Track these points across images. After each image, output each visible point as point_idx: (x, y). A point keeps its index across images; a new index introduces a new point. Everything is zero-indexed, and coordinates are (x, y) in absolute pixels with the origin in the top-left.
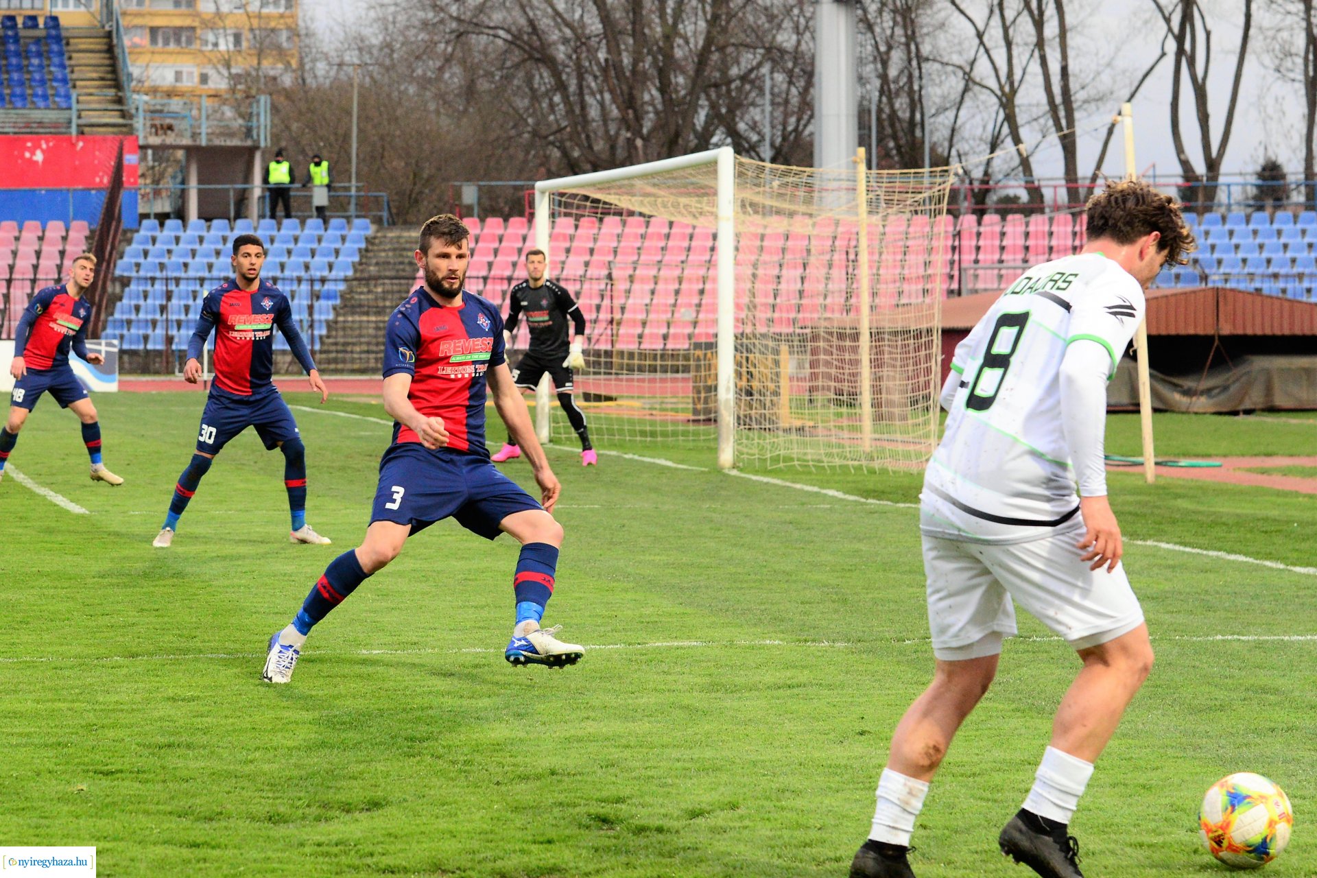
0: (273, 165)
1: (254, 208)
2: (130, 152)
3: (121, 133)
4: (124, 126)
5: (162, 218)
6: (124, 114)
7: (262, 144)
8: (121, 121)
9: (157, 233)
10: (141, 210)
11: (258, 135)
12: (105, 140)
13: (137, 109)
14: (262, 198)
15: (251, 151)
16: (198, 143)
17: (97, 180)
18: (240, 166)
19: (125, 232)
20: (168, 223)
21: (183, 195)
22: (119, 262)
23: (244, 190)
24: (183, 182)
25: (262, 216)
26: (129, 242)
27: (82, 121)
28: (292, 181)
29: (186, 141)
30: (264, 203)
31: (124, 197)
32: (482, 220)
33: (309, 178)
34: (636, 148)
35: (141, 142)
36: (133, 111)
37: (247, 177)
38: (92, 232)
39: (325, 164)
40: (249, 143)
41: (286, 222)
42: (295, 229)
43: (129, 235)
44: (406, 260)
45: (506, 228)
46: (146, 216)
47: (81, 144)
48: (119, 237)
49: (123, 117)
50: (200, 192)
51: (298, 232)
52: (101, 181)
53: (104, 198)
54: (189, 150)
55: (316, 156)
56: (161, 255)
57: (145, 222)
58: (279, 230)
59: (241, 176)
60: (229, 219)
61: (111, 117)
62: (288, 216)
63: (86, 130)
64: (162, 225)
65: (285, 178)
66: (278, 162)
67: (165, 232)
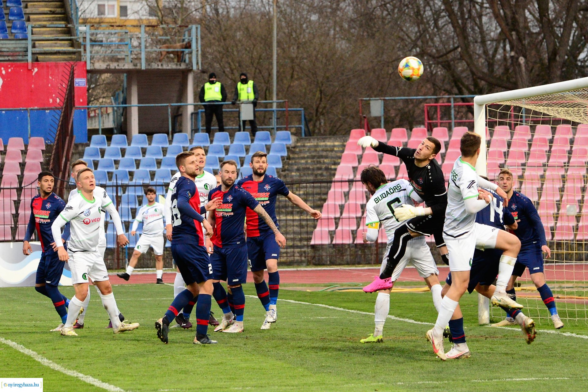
0: (207, 85)
1: (188, 124)
2: (79, 77)
3: (71, 59)
4: (74, 53)
5: (109, 133)
6: (73, 44)
7: (195, 67)
8: (70, 49)
9: (105, 147)
10: (89, 127)
11: (190, 59)
12: (57, 66)
13: (85, 38)
14: (195, 114)
15: (185, 73)
16: (138, 67)
17: (51, 101)
18: (176, 87)
19: (77, 146)
20: (116, 137)
21: (125, 113)
23: (179, 107)
24: (125, 101)
25: (195, 130)
26: (81, 154)
27: (36, 50)
28: (224, 99)
29: (128, 66)
30: (196, 119)
31: (75, 114)
32: (389, 130)
34: (519, 65)
35: (88, 68)
36: (81, 40)
37: (182, 95)
38: (47, 146)
39: (251, 83)
40: (183, 66)
41: (218, 134)
42: (226, 140)
43: (80, 148)
44: (324, 166)
45: (409, 137)
46: (95, 132)
47: (36, 70)
48: (72, 150)
49: (72, 46)
50: (140, 109)
51: (228, 144)
52: (55, 101)
53: (58, 116)
54: (129, 72)
55: (243, 74)
56: (110, 166)
57: (94, 137)
58: (211, 142)
59: (175, 95)
60: (168, 134)
61: (61, 46)
62: (221, 129)
63: (40, 57)
64: (109, 139)
65: (219, 97)
66: (212, 83)
67: (112, 146)
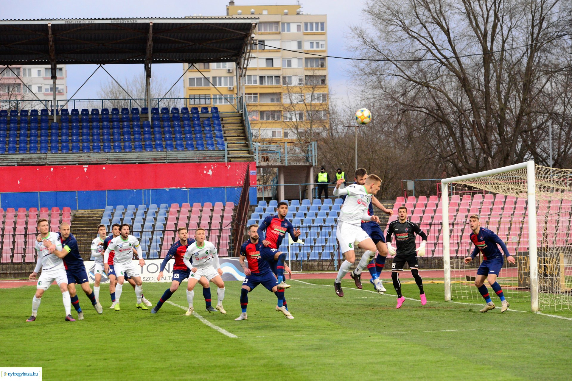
0: (320, 174)
1: (311, 194)
2: (252, 170)
3: (248, 161)
4: (250, 157)
5: (268, 200)
6: (249, 152)
7: (314, 164)
8: (248, 155)
9: (266, 207)
10: (258, 196)
11: (312, 160)
12: (240, 164)
13: (255, 149)
14: (314, 189)
15: (309, 167)
16: (284, 164)
17: (238, 183)
18: (304, 175)
19: (251, 206)
20: (271, 202)
21: (278, 189)
22: (249, 220)
23: (306, 186)
24: (277, 183)
25: (314, 198)
26: (253, 211)
27: (230, 156)
28: (329, 181)
29: (279, 164)
30: (315, 191)
31: (250, 190)
32: (417, 197)
33: (336, 179)
34: (488, 162)
35: (257, 165)
36: (254, 151)
37: (307, 180)
38: (236, 207)
39: (343, 173)
40: (308, 164)
41: (325, 200)
42: (330, 203)
43: (253, 208)
44: (382, 217)
45: (428, 201)
46: (260, 199)
47: (230, 166)
48: (248, 209)
49: (249, 153)
50: (285, 187)
51: (331, 205)
52: (239, 183)
53: (241, 191)
54: (279, 167)
55: (339, 169)
57: (260, 202)
58: (322, 204)
59: (304, 179)
60: (299, 200)
61: (243, 153)
62: (327, 197)
63: (232, 159)
64: (268, 203)
65: (326, 180)
66: (322, 172)
67: (270, 206)
